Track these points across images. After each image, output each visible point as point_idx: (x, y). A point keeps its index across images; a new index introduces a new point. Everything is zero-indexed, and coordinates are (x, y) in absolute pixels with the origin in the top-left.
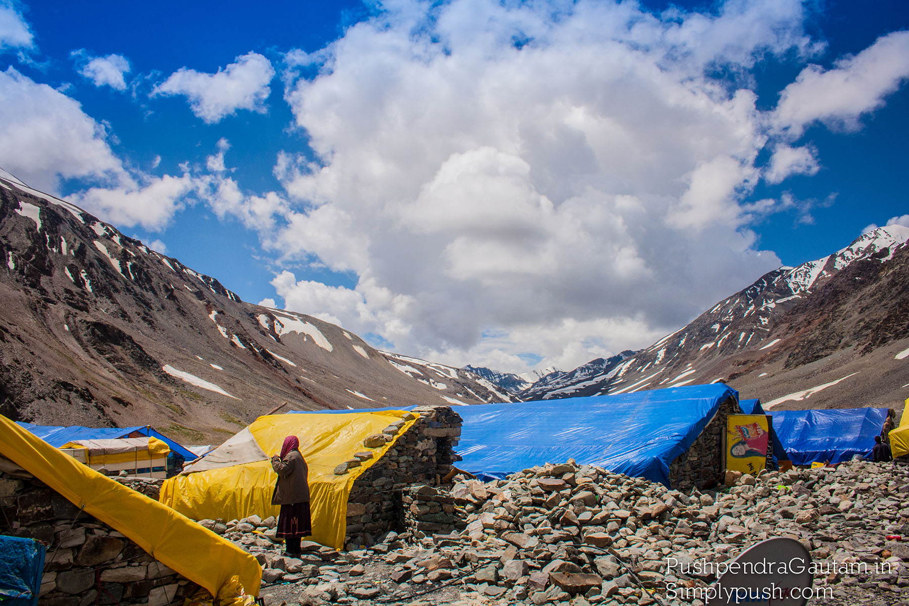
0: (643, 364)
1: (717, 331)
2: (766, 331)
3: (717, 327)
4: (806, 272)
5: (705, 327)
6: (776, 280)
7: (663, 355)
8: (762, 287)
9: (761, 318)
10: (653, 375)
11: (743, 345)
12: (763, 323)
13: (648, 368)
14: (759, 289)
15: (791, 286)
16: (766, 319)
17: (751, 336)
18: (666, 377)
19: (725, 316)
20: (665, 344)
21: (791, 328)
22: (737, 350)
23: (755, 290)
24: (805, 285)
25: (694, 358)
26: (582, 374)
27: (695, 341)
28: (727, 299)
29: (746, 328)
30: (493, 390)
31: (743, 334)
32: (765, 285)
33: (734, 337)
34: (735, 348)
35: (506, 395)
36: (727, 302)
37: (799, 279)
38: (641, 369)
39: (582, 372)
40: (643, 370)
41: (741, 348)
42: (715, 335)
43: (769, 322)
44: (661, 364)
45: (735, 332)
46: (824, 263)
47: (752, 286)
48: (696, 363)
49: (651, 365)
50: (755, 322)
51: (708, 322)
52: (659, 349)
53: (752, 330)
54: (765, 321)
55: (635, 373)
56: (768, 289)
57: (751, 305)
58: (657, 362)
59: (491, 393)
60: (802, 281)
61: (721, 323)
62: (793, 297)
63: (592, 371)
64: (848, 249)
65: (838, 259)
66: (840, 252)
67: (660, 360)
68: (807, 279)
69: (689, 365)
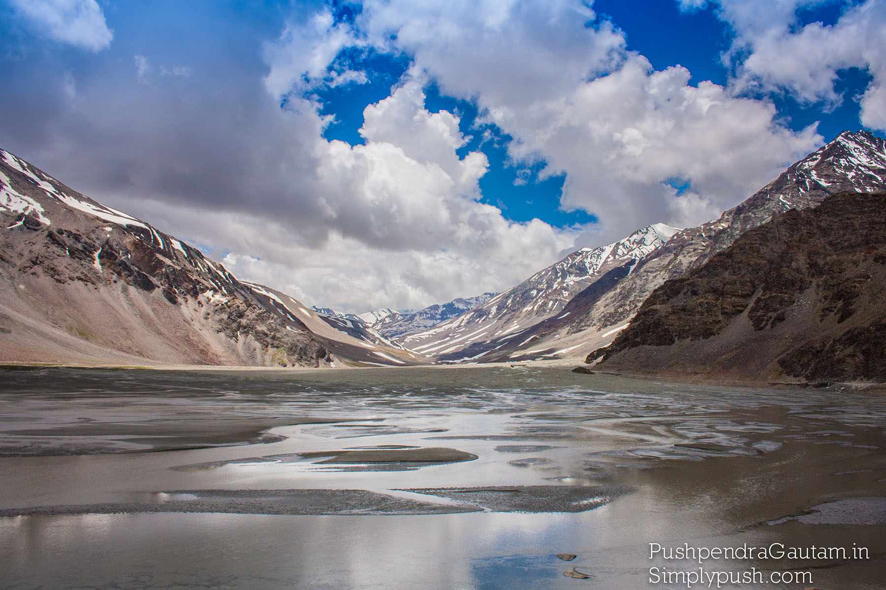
0: (480, 316)
1: (534, 295)
2: (566, 301)
3: (534, 292)
4: (599, 255)
5: (526, 292)
6: (578, 258)
7: (495, 311)
8: (568, 264)
9: (563, 292)
10: (488, 326)
11: (551, 310)
12: (565, 295)
13: (484, 320)
14: (565, 265)
15: (587, 265)
16: (567, 292)
17: (556, 304)
18: (500, 330)
19: (541, 285)
20: (496, 303)
21: (576, 306)
22: (547, 313)
23: (562, 265)
24: (597, 265)
25: (518, 317)
26: (421, 318)
27: (518, 302)
28: (543, 271)
29: (554, 298)
30: (379, 336)
31: (551, 303)
32: (570, 262)
33: (545, 304)
34: (545, 311)
35: (388, 339)
36: (543, 273)
37: (594, 260)
38: (479, 321)
39: (420, 316)
40: (480, 322)
41: (549, 312)
42: (533, 298)
43: (569, 295)
44: (494, 317)
45: (546, 301)
46: (612, 249)
47: (561, 262)
48: (519, 321)
49: (486, 318)
50: (559, 295)
51: (528, 287)
52: (493, 305)
53: (557, 300)
54: (566, 293)
55: (474, 323)
56: (571, 267)
57: (559, 278)
58: (490, 316)
59: (378, 338)
60: (595, 262)
61: (537, 289)
62: (586, 277)
63: (429, 315)
64: (628, 240)
65: (621, 247)
66: (622, 241)
67: (493, 314)
68: (599, 260)
69: (515, 322)
